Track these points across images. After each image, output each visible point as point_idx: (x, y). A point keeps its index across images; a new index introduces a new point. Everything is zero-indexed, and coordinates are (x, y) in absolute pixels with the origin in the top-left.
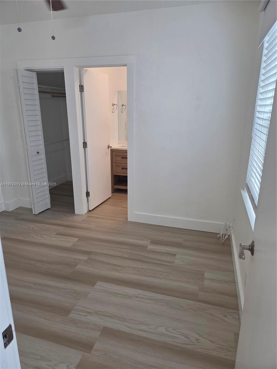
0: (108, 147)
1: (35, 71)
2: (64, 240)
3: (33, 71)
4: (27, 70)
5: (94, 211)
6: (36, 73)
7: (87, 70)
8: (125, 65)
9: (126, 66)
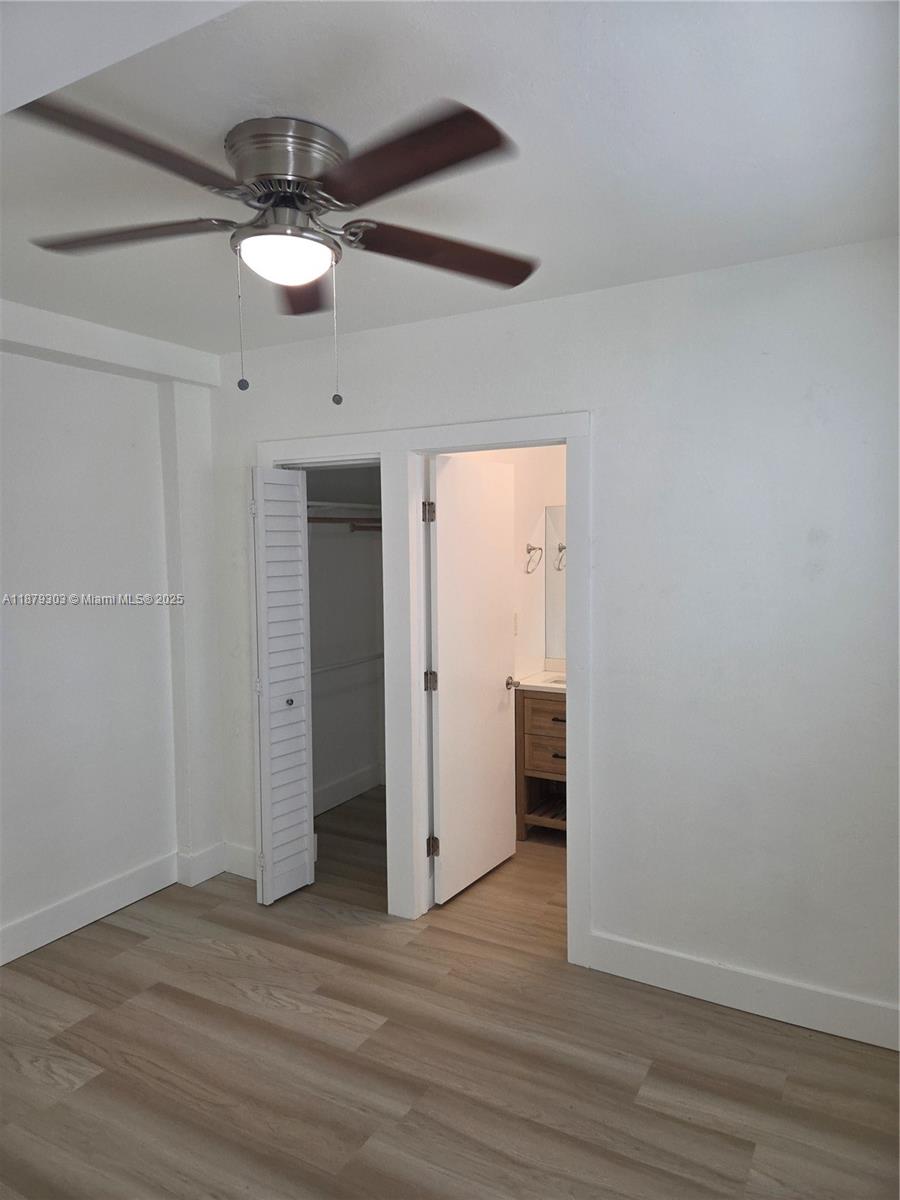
0: (508, 684)
1: (303, 469)
2: (337, 1016)
3: (299, 469)
4: (284, 467)
5: (452, 907)
6: (305, 472)
7: (449, 458)
8: (563, 442)
9: (565, 443)
